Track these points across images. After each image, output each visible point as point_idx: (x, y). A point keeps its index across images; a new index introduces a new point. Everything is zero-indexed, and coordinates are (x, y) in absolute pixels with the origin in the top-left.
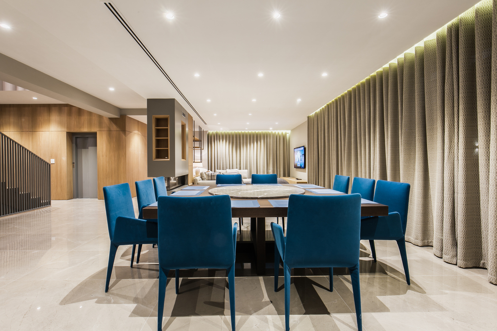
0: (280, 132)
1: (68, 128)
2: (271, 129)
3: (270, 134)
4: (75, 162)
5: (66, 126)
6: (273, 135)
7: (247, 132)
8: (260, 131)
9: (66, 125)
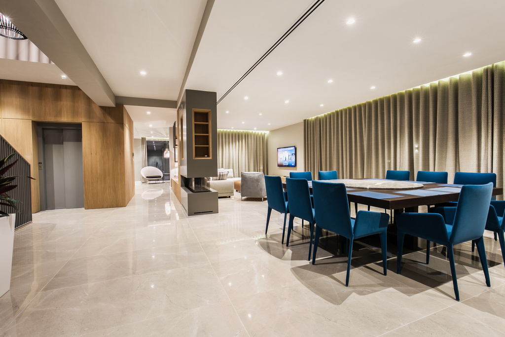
0: (260, 132)
1: (34, 115)
2: (255, 129)
3: (251, 135)
4: (42, 161)
5: (31, 113)
6: (254, 135)
7: (232, 130)
8: (242, 131)
9: (31, 111)
